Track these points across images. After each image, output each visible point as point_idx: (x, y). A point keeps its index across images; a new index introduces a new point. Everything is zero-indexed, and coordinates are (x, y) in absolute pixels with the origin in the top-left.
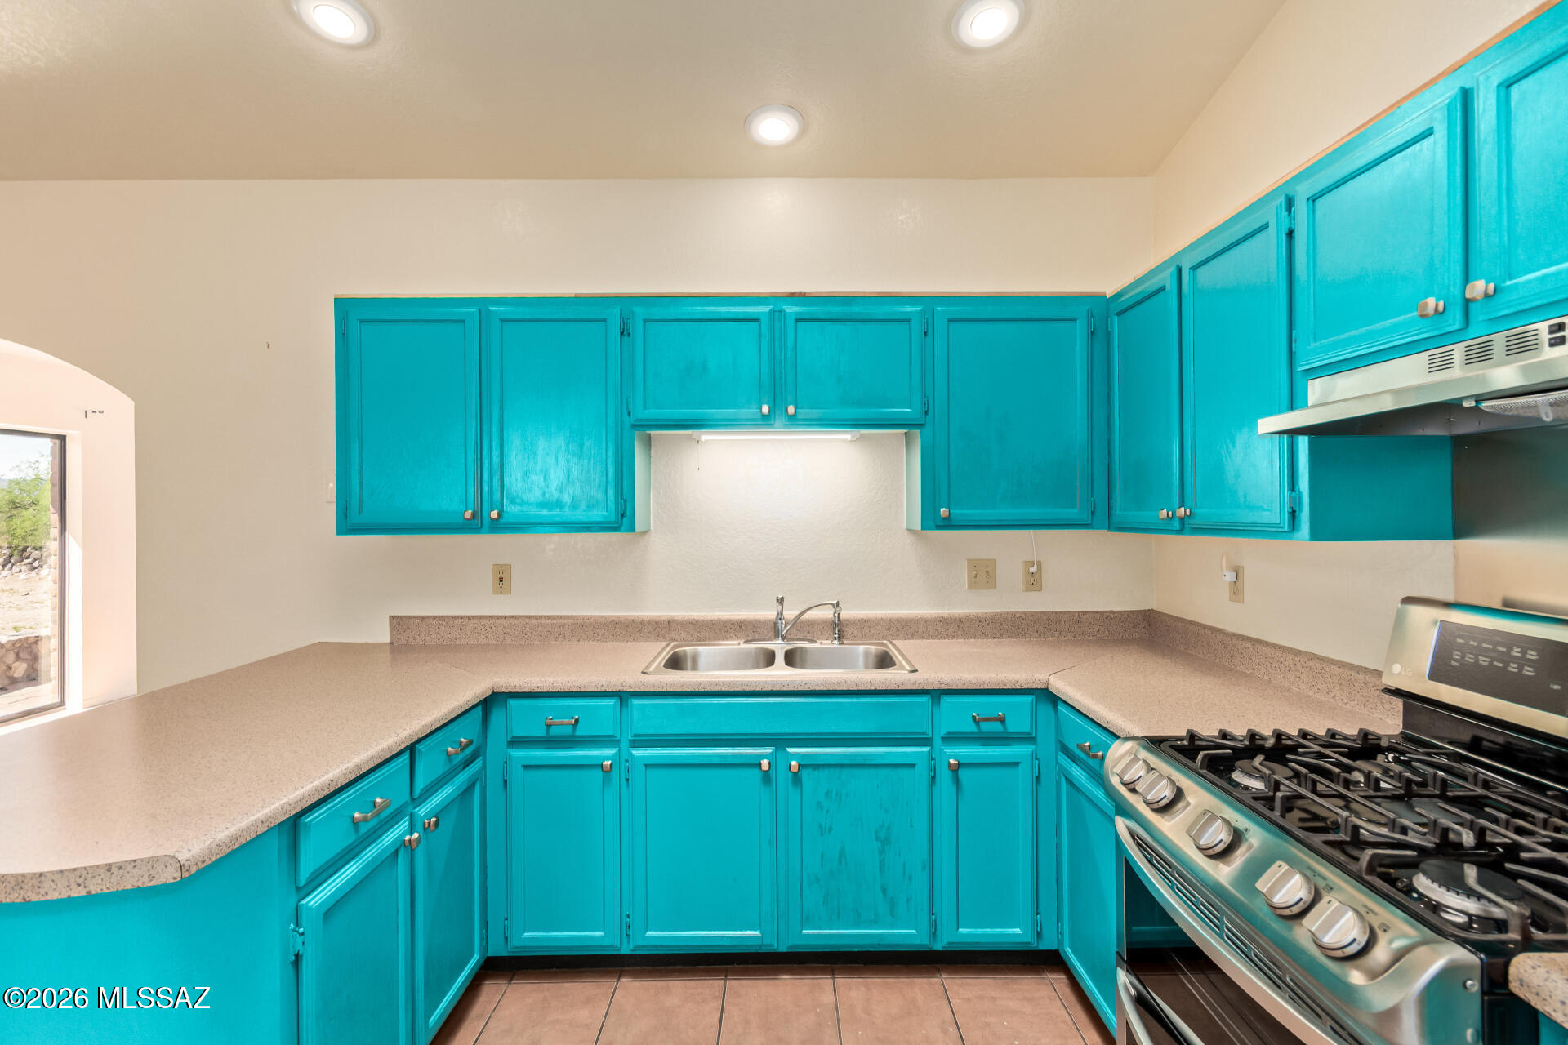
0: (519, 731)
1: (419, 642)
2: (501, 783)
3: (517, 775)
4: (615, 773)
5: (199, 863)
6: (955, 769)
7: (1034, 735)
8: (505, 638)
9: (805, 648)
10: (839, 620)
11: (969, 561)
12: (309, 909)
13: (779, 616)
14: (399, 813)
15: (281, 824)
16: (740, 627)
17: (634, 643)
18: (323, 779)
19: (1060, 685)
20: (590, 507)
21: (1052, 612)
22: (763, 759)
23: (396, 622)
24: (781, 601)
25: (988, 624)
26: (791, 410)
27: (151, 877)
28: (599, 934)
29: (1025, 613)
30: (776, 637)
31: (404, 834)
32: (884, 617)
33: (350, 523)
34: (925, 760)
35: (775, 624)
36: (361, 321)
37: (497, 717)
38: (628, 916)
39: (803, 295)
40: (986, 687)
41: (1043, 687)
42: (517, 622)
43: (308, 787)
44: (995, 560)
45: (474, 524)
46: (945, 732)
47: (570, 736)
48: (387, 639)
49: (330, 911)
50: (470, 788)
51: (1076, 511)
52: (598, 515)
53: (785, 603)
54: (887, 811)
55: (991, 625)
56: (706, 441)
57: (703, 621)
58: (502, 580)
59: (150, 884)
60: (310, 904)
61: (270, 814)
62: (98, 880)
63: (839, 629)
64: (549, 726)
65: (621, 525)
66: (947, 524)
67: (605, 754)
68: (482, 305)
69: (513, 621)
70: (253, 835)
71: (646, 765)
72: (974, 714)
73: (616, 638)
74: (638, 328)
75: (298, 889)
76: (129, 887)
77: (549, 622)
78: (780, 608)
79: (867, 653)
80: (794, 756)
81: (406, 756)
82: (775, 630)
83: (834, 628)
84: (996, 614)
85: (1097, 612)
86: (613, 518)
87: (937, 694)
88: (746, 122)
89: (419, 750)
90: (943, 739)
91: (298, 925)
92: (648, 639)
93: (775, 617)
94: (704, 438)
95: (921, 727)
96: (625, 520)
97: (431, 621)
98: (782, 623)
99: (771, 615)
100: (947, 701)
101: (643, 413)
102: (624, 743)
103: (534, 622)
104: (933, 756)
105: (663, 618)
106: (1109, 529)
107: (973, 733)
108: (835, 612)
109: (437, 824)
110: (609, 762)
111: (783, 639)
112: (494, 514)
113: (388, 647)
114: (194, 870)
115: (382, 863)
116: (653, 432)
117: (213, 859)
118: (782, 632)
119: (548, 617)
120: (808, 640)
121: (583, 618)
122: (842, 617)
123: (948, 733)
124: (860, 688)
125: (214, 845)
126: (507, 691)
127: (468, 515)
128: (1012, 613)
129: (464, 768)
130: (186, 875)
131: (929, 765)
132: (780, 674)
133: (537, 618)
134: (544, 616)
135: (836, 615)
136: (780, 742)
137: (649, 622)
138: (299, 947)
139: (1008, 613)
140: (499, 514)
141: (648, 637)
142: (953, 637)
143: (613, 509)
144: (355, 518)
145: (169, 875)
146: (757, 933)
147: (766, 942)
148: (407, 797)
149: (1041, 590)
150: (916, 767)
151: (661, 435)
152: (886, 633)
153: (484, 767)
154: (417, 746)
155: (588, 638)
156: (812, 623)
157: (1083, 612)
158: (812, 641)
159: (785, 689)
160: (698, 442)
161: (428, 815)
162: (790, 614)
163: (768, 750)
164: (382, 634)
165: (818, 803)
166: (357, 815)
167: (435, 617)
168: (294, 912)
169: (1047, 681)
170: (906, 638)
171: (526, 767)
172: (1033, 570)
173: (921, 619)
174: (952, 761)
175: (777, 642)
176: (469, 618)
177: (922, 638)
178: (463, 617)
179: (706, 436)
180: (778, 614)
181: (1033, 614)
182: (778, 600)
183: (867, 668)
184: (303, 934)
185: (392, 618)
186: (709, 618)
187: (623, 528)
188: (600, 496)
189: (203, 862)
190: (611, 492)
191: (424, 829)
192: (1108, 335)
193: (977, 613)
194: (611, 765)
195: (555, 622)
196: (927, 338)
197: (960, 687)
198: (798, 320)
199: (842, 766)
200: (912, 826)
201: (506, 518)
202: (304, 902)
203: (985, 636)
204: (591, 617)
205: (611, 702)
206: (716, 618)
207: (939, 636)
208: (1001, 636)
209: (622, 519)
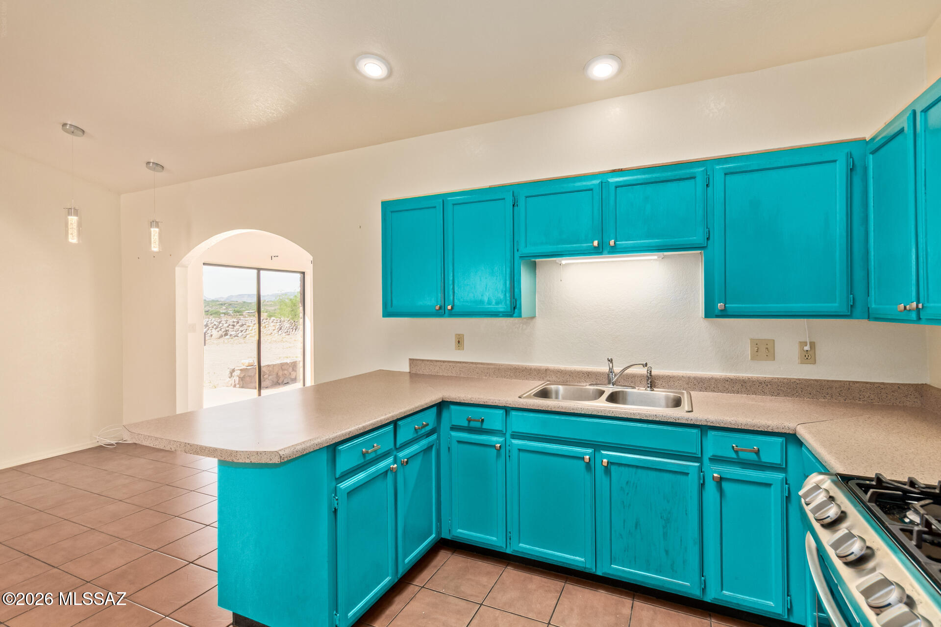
0: (455, 422)
1: (421, 372)
2: (447, 449)
3: (455, 446)
4: (503, 451)
5: (288, 457)
6: (720, 480)
7: (784, 466)
8: (460, 374)
9: (626, 392)
10: (651, 375)
11: (752, 340)
12: (340, 489)
13: (611, 371)
14: (389, 453)
15: (328, 447)
16: (588, 375)
17: (527, 381)
18: (347, 431)
19: (803, 433)
20: (497, 303)
21: (825, 381)
22: (586, 455)
23: (412, 361)
24: (611, 361)
25: (767, 386)
26: (612, 243)
27: (271, 460)
28: (495, 539)
29: (799, 380)
30: (609, 383)
31: (390, 464)
32: (685, 375)
33: (389, 312)
34: (696, 470)
35: (608, 375)
36: (392, 212)
37: (445, 414)
38: (510, 533)
39: (621, 170)
40: (743, 428)
41: (791, 432)
42: (466, 365)
43: (339, 433)
44: (774, 340)
45: (441, 312)
46: (711, 455)
47: (479, 428)
48: (408, 370)
49: (352, 492)
50: (429, 449)
51: (836, 305)
52: (501, 308)
53: (613, 361)
54: (668, 502)
55: (769, 386)
56: (566, 265)
57: (565, 370)
58: (459, 342)
59: (271, 462)
60: (341, 487)
61: (320, 442)
62: (253, 457)
63: (652, 382)
64: (469, 420)
65: (514, 313)
66: (724, 314)
67: (497, 440)
68: (443, 198)
69: (464, 365)
70: (312, 450)
71: (519, 450)
72: (734, 445)
73: (516, 377)
74: (522, 202)
75: (336, 479)
76: (263, 462)
77: (482, 366)
78: (611, 365)
79: (667, 398)
80: (607, 456)
81: (391, 427)
82: (609, 378)
83: (648, 380)
84: (773, 379)
85: (867, 383)
86: (509, 310)
87: (704, 429)
88: (584, 67)
89: (399, 425)
90: (710, 459)
91: (336, 495)
92: (534, 379)
93: (608, 371)
94: (564, 262)
95: (694, 450)
96: (516, 310)
97: (426, 362)
98: (612, 375)
99: (605, 369)
100: (711, 434)
101: (525, 250)
102: (508, 436)
103: (475, 366)
104: (703, 470)
105: (543, 368)
106: (869, 318)
107: (733, 458)
108: (648, 371)
109: (407, 462)
110: (499, 445)
111: (613, 385)
112: (449, 307)
113: (409, 374)
114: (286, 460)
115: (378, 476)
116: (537, 260)
117: (294, 457)
118: (612, 380)
119: (482, 364)
120: (631, 387)
121: (500, 365)
122: (653, 373)
123: (713, 456)
124: (649, 419)
125: (295, 451)
126: (449, 401)
127: (437, 308)
128: (788, 379)
129: (427, 437)
130: (283, 461)
131: (699, 475)
132: (601, 405)
133: (476, 363)
134: (480, 363)
135: (649, 372)
136: (597, 447)
137: (535, 370)
138: (336, 505)
139: (784, 379)
140: (452, 308)
141: (534, 378)
142: (738, 393)
143: (509, 306)
144: (390, 309)
145: (276, 460)
146: (583, 560)
147: (588, 566)
148: (392, 446)
149: (815, 363)
150: (689, 475)
151: (542, 261)
152: (686, 386)
153: (439, 438)
154: (398, 422)
155: (502, 377)
156: (633, 376)
157: (853, 382)
158: (634, 388)
159: (599, 414)
160: (560, 265)
161: (404, 457)
162: (617, 369)
163: (590, 451)
164: (406, 368)
165: (621, 487)
166: (364, 450)
167: (428, 360)
168: (334, 489)
169: (795, 430)
170: (701, 391)
171: (459, 442)
172: (807, 348)
173: (712, 378)
174: (715, 475)
175: (610, 386)
176: (444, 362)
177: (714, 391)
178: (441, 361)
179: (565, 261)
180: (610, 369)
181: (806, 380)
182: (608, 360)
183: (667, 406)
184: (337, 500)
185: (410, 359)
186: (569, 369)
187: (515, 315)
188: (501, 296)
189: (290, 457)
190: (508, 295)
191: (402, 464)
192: (865, 169)
193: (757, 377)
194: (500, 447)
195: (485, 366)
196: (708, 188)
197: (722, 425)
198: (616, 187)
199: (637, 467)
200: (686, 514)
201: (456, 310)
202: (338, 485)
203: (764, 393)
204: (504, 364)
205: (501, 412)
206: (573, 369)
207: (726, 390)
208: (778, 394)
209: (513, 309)
